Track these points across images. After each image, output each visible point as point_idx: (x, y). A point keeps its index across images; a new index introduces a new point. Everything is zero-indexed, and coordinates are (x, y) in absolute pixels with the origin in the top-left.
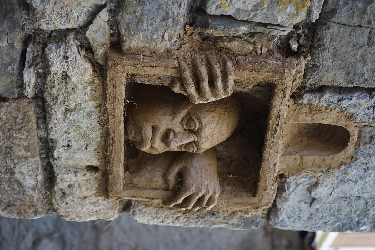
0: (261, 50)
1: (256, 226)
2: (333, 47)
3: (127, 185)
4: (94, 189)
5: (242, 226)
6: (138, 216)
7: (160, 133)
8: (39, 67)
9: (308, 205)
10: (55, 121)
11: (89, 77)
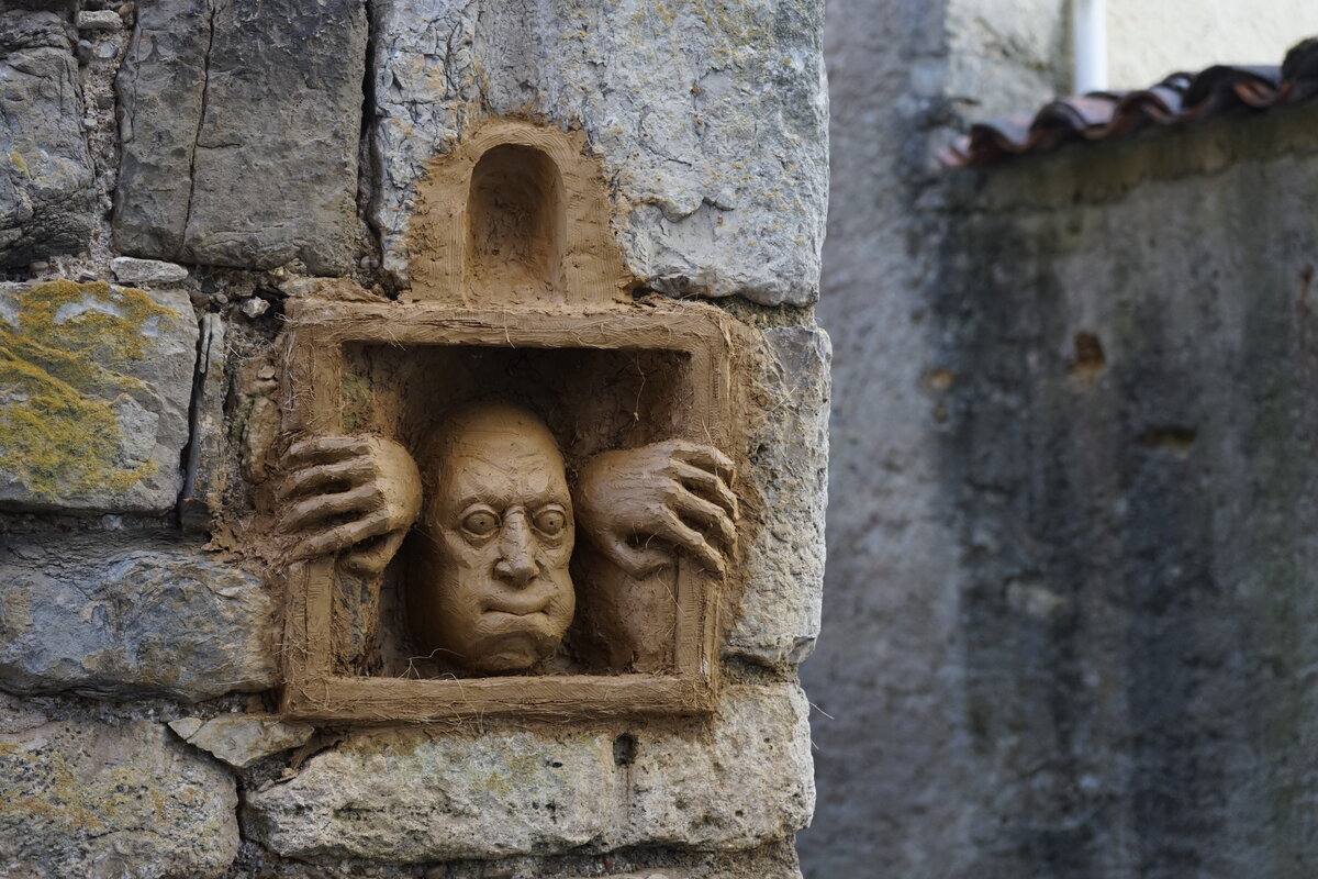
0: (268, 380)
1: (808, 337)
2: (249, 222)
3: (668, 666)
4: (687, 746)
5: (805, 373)
6: (776, 637)
7: (500, 595)
8: (337, 872)
9: (725, 216)
10: (477, 837)
11: (348, 760)
